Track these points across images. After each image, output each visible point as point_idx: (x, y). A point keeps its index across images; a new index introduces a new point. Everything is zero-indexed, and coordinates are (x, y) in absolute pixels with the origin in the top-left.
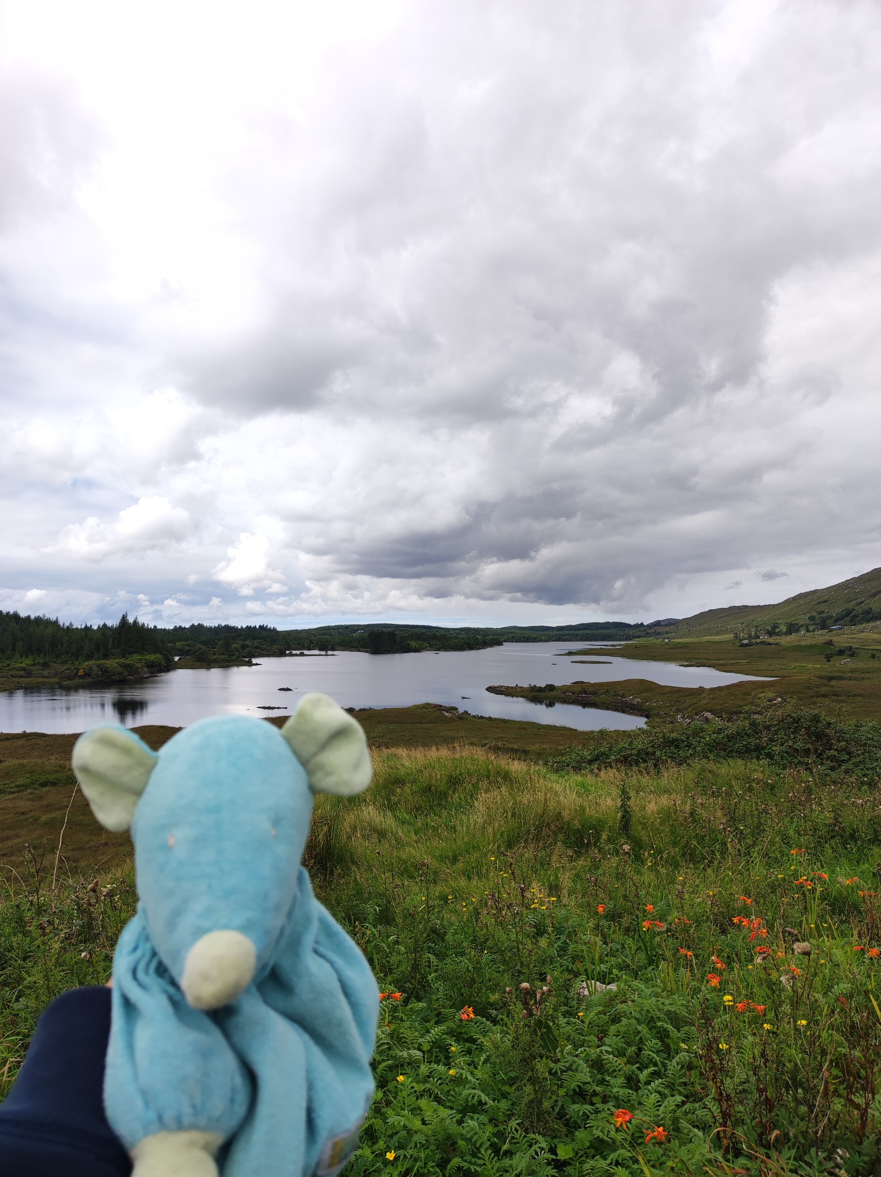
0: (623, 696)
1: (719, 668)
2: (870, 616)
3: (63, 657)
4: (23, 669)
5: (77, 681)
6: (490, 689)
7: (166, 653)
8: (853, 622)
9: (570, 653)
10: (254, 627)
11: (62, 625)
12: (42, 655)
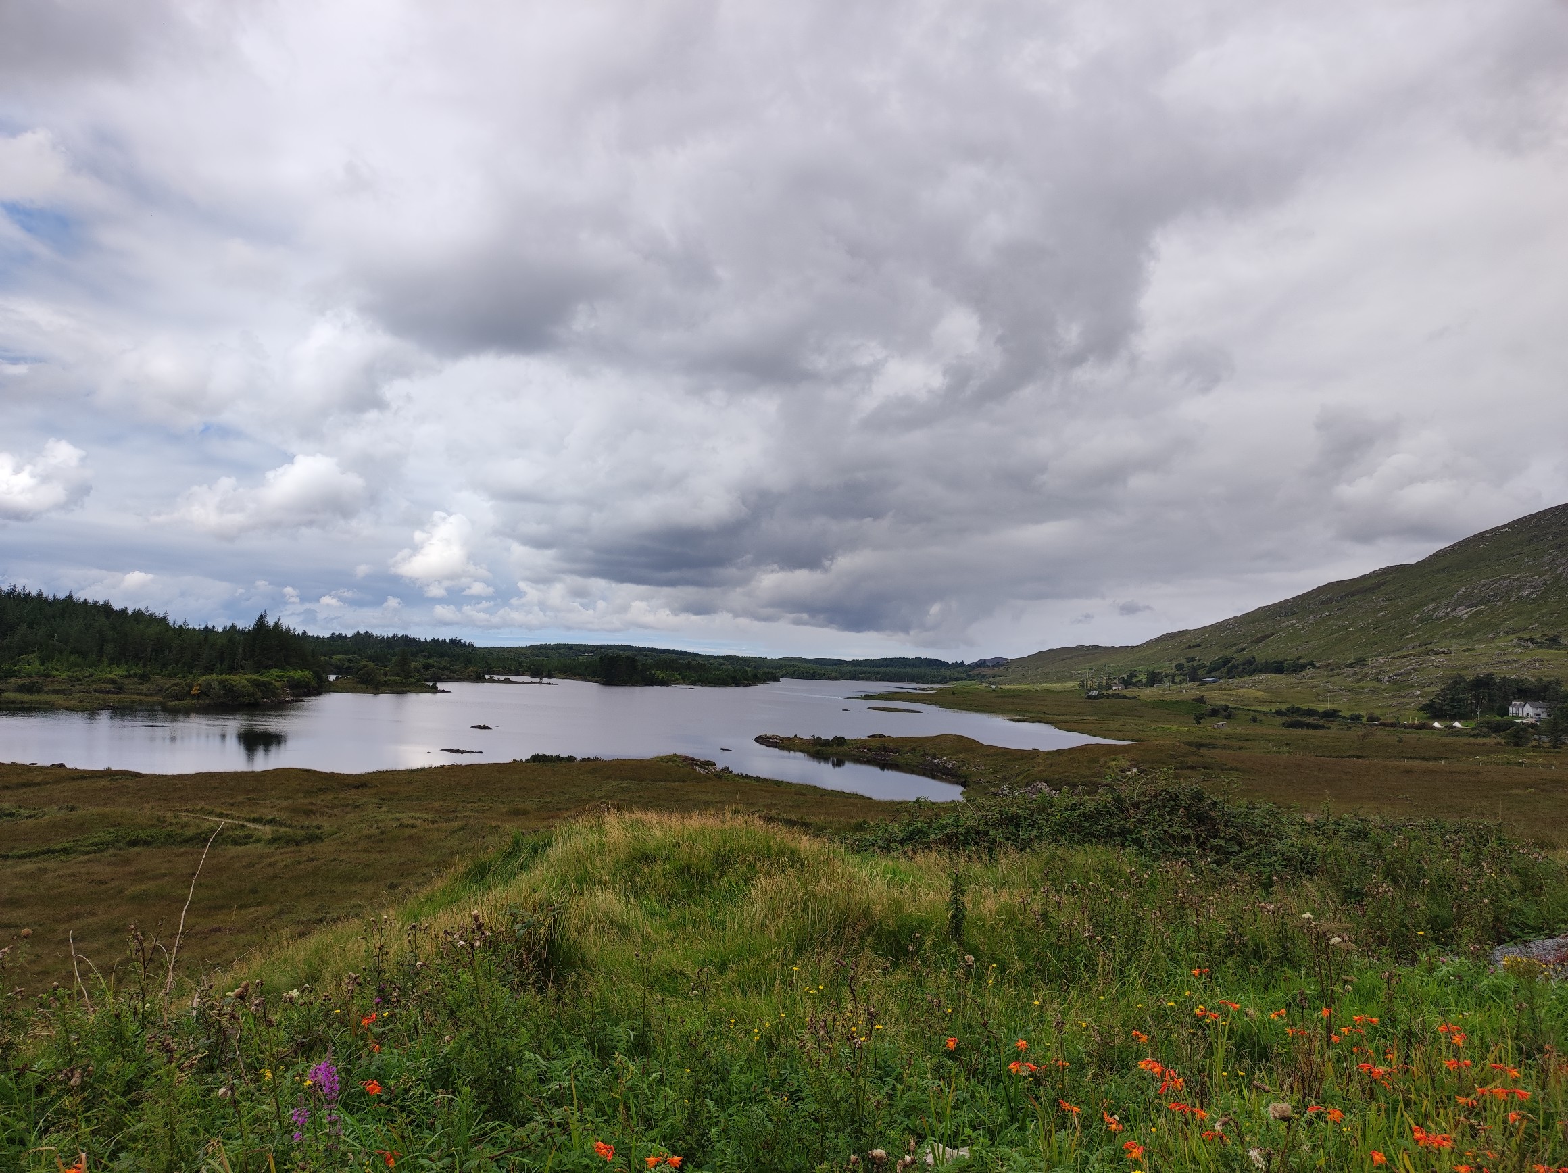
0: (934, 756)
1: (1059, 725)
2: (1253, 667)
3: (170, 667)
4: (112, 682)
5: (188, 702)
6: (759, 740)
7: (318, 669)
8: (1231, 674)
9: (868, 697)
11: (171, 623)
12: (141, 664)
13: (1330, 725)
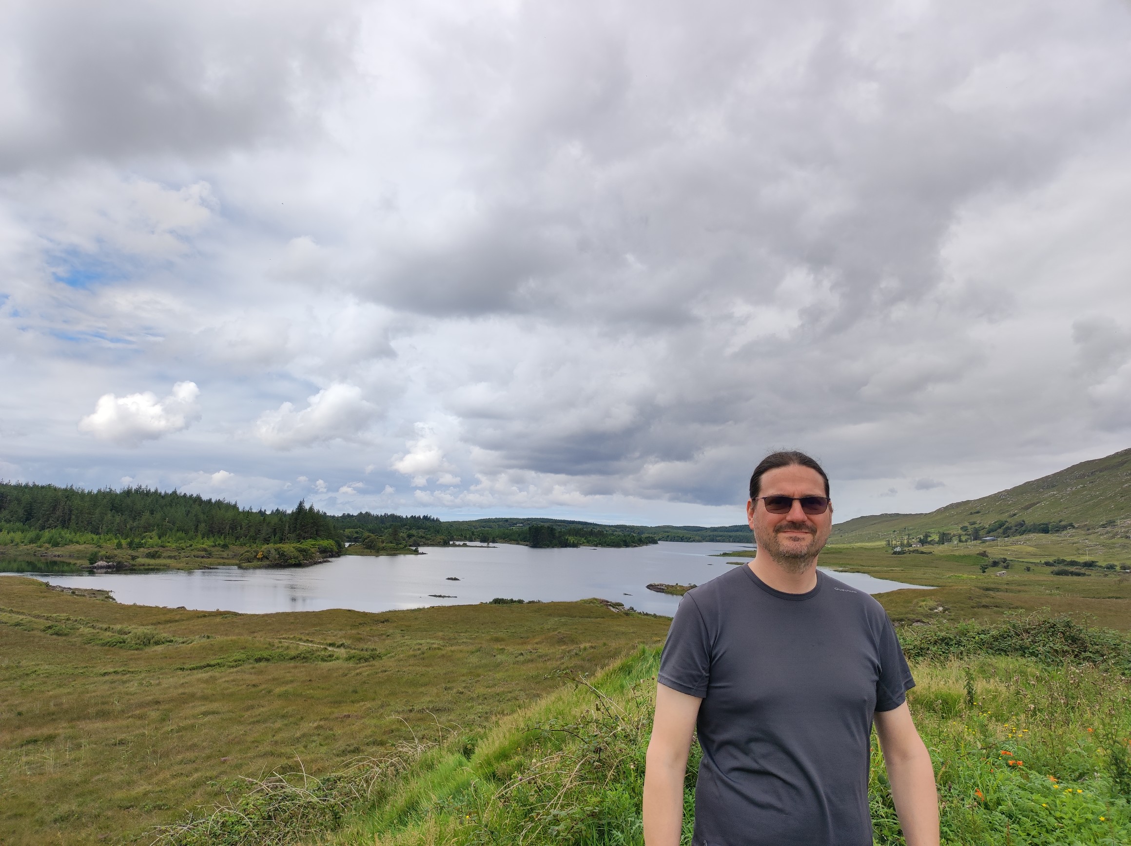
1: (874, 574)
2: (1023, 528)
3: (242, 539)
4: (205, 550)
5: (255, 562)
6: (650, 587)
7: (337, 539)
8: (1006, 534)
9: (725, 554)
10: (418, 517)
12: (222, 537)
13: (1090, 573)
